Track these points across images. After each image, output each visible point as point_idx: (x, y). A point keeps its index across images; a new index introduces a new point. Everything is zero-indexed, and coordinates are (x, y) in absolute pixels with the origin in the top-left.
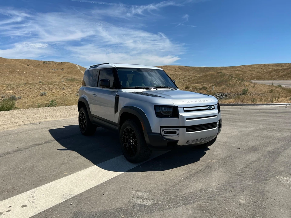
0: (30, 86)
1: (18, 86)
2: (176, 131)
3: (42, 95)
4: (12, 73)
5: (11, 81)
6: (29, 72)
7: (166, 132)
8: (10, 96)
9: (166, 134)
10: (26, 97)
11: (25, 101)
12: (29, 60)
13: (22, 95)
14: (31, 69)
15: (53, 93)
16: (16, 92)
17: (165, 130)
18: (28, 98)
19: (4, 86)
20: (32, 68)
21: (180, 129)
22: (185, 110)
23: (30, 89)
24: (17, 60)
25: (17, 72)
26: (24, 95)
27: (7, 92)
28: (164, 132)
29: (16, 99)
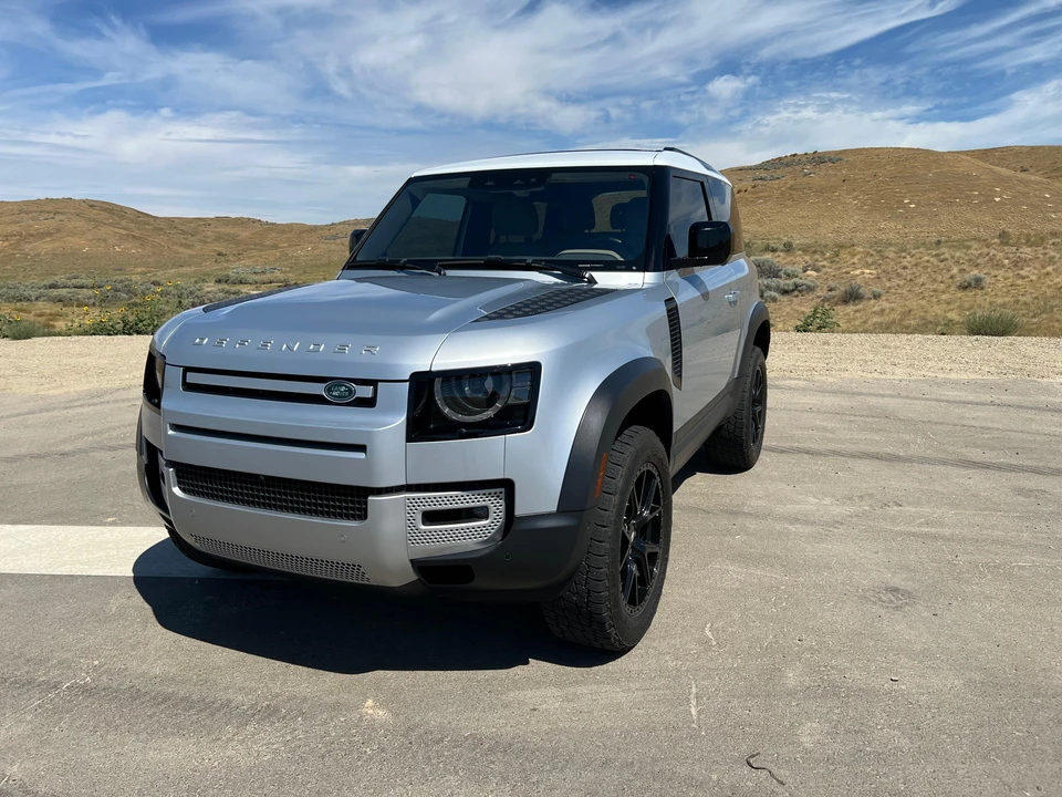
0: (946, 250)
1: (904, 251)
3: (965, 288)
4: (950, 204)
6: (1014, 197)
10: (905, 291)
12: (1033, 148)
13: (896, 282)
14: (1028, 183)
16: (882, 275)
18: (907, 294)
19: (858, 253)
20: (1035, 178)
23: (943, 261)
25: (968, 197)
26: (903, 283)
27: (858, 272)
29: (862, 298)
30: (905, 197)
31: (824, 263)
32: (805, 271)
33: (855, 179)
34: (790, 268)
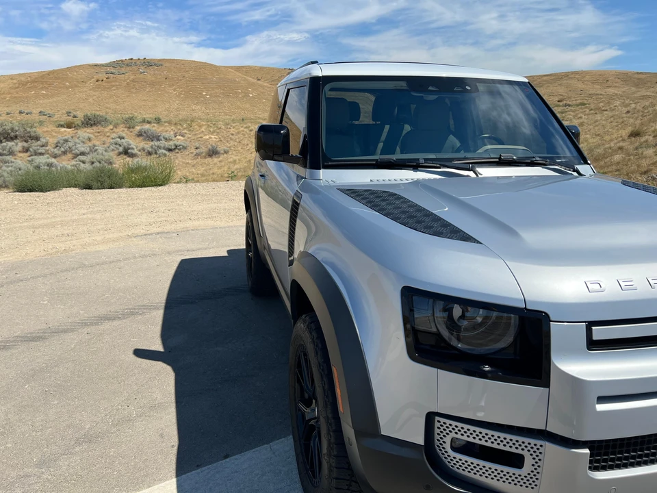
0: (250, 125)
1: (228, 124)
4: (228, 97)
5: (225, 113)
6: (259, 94)
8: (210, 147)
9: (459, 456)
10: (239, 149)
11: (235, 158)
12: (261, 68)
13: (232, 143)
14: (263, 87)
16: (222, 139)
17: (453, 435)
18: (242, 150)
19: (203, 125)
20: (266, 84)
21: (550, 448)
22: (595, 338)
23: (251, 131)
24: (238, 69)
25: (236, 93)
26: (236, 144)
27: (207, 137)
29: (219, 153)
30: (203, 91)
31: (185, 131)
32: (175, 137)
33: (173, 78)
34: (167, 135)
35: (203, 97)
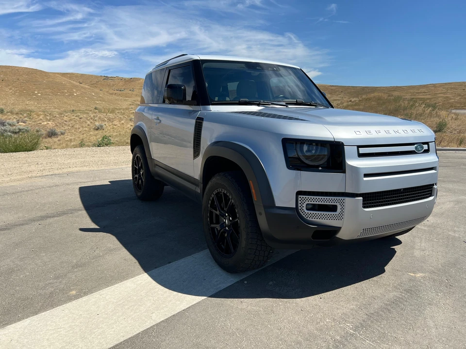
0: (79, 114)
1: (61, 114)
2: (335, 204)
3: (97, 129)
4: (56, 95)
5: (54, 107)
6: (81, 94)
7: (310, 206)
8: (48, 130)
9: (309, 212)
10: (73, 131)
11: (71, 138)
12: (82, 75)
13: (66, 128)
14: (85, 88)
15: (114, 127)
16: (58, 124)
17: (307, 202)
18: (75, 132)
19: (41, 114)
20: (87, 87)
22: (360, 152)
23: (81, 118)
24: (64, 75)
25: (63, 93)
26: (70, 128)
27: (45, 123)
28: (305, 205)
29: (57, 135)
30: (35, 90)
31: (26, 119)
32: (18, 123)
33: (8, 80)
34: (10, 121)
35: (35, 95)
